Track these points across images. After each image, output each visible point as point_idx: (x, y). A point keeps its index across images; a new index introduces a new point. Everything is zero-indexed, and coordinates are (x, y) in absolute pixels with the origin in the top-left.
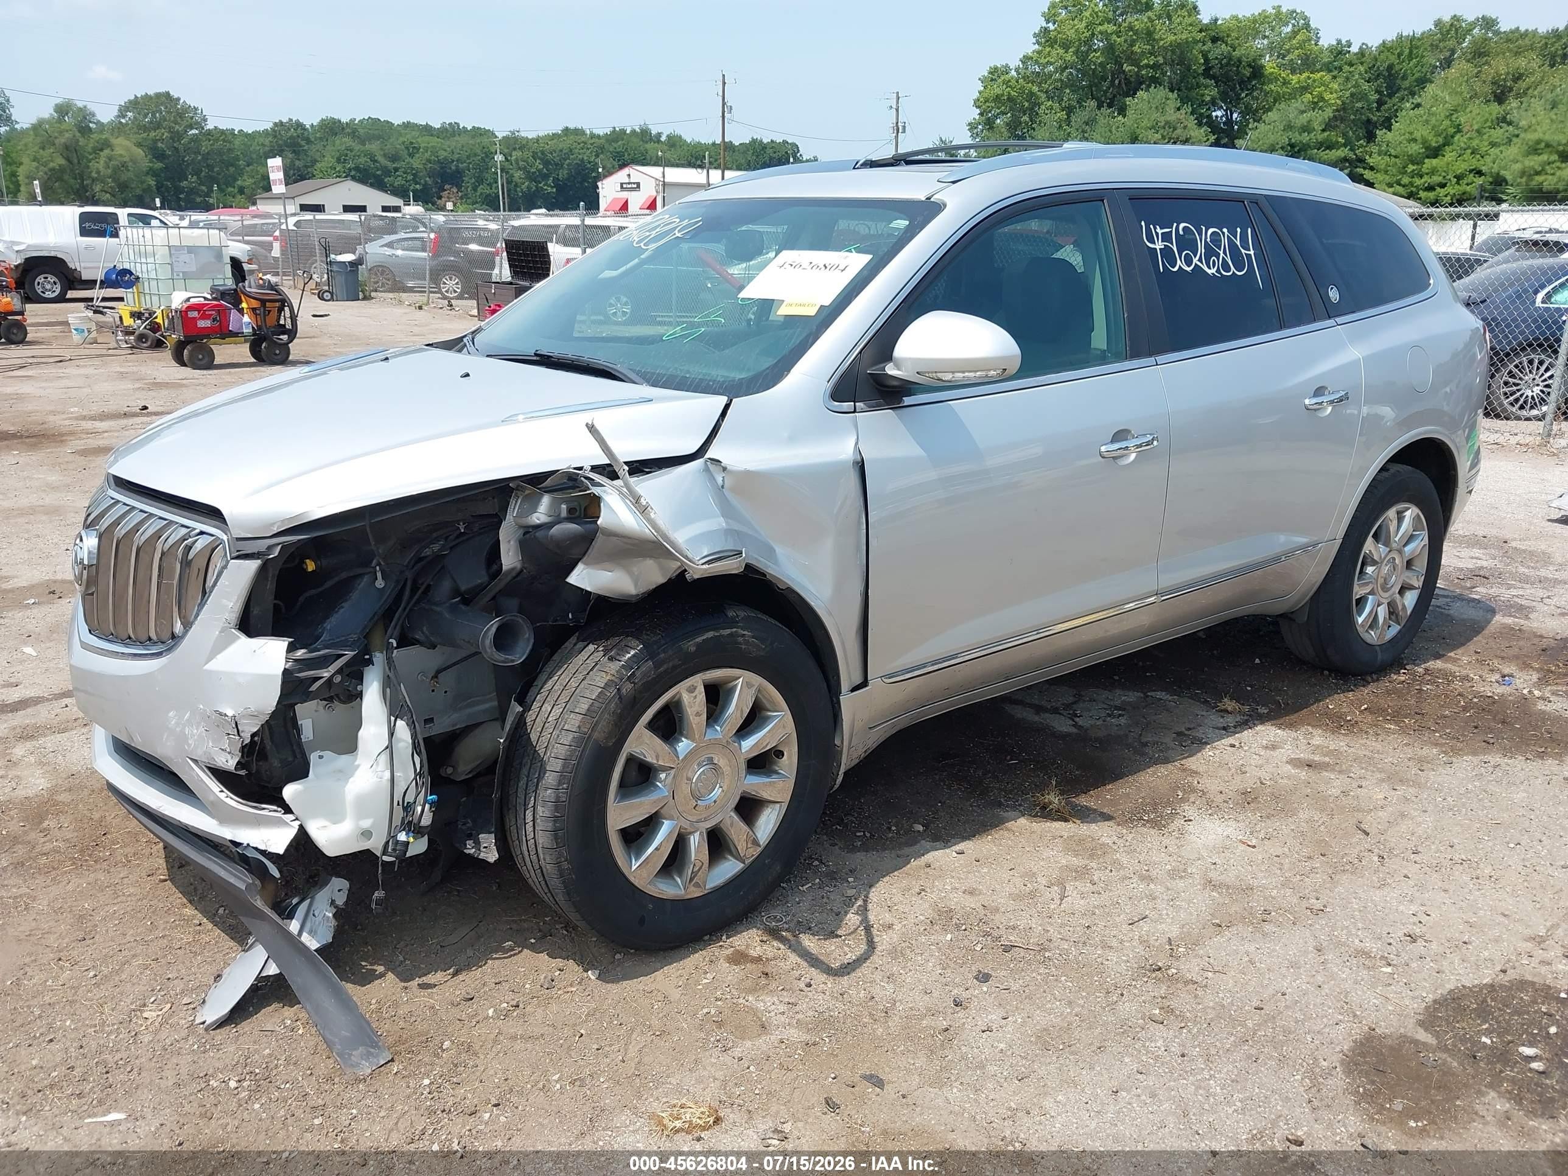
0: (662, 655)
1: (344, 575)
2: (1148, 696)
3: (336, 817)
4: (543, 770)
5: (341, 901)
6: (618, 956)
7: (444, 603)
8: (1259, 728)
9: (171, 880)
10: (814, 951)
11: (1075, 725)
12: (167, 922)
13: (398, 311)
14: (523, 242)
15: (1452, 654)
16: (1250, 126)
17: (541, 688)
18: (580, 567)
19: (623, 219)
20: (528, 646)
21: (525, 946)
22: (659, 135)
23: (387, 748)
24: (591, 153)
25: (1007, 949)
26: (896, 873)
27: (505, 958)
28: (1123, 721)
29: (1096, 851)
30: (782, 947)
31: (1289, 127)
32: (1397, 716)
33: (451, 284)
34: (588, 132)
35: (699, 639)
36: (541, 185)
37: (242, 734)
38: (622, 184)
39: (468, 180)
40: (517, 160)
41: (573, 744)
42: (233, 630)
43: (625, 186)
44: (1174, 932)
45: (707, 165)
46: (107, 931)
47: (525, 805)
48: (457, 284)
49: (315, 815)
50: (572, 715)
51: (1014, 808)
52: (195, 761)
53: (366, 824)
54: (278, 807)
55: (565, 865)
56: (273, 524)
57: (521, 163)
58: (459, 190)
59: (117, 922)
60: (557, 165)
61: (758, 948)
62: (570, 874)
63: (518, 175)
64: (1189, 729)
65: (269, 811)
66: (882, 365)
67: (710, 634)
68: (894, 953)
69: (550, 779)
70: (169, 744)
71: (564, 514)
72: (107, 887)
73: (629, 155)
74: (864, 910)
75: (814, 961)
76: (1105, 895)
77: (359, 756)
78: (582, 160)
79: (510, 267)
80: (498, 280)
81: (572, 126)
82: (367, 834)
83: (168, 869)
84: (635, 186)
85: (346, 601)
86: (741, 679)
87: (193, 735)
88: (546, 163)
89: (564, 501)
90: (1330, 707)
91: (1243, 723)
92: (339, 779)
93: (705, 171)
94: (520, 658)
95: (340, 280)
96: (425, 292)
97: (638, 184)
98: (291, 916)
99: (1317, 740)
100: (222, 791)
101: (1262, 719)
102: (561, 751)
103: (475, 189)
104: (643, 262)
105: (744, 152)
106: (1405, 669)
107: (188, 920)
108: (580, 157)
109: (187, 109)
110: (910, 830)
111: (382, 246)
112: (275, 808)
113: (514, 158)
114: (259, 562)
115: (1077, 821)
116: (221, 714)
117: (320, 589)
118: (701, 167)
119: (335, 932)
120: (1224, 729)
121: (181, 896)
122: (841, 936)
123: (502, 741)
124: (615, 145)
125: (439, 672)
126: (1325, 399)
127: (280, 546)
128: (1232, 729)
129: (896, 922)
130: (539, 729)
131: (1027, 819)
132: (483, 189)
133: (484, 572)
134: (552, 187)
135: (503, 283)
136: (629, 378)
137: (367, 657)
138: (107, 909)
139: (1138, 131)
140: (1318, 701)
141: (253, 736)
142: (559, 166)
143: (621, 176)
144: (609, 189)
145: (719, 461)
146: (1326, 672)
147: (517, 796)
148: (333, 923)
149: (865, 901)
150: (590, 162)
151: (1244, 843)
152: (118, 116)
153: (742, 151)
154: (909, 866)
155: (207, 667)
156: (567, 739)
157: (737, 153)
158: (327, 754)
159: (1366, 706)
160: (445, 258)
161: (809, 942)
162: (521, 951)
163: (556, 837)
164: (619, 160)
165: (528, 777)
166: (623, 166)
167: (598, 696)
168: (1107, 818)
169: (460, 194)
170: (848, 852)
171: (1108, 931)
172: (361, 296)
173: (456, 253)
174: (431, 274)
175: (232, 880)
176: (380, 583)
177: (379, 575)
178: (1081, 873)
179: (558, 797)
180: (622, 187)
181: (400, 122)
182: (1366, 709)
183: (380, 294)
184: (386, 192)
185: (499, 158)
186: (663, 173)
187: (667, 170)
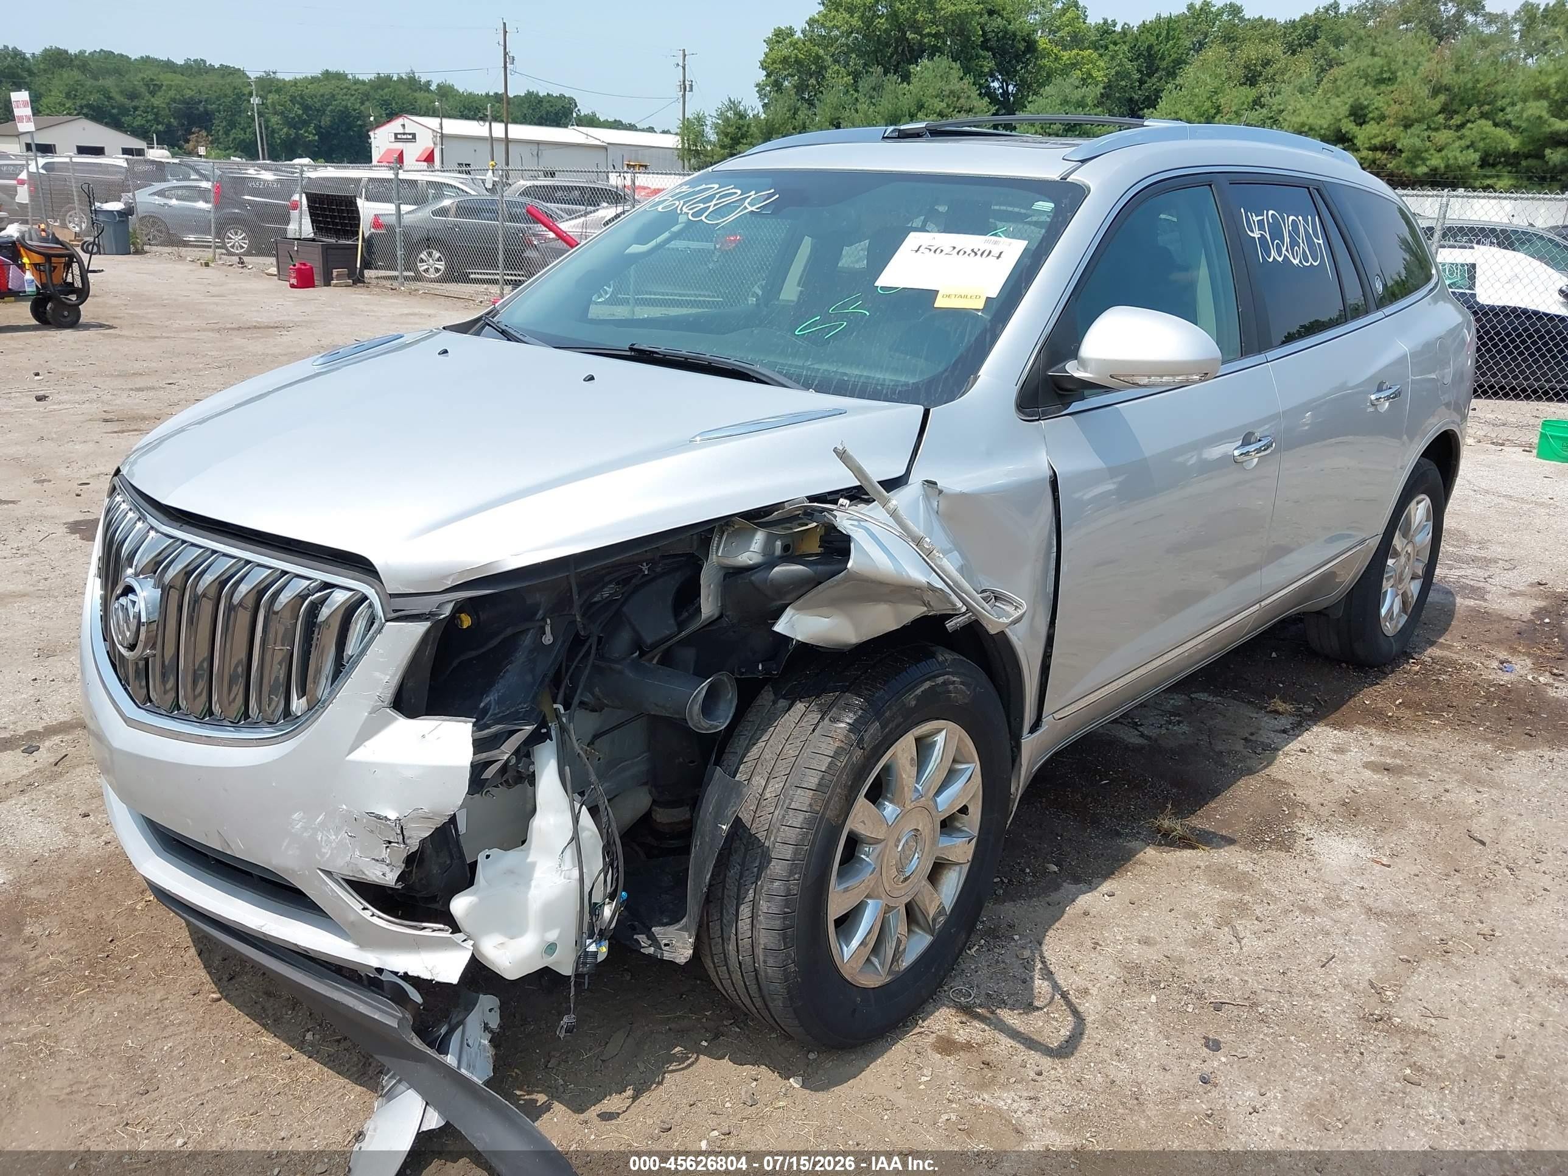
0: (887, 714)
1: (509, 631)
2: (1192, 699)
3: (513, 930)
4: (766, 858)
5: (494, 1023)
6: (812, 1056)
7: (624, 659)
8: (1315, 729)
9: (226, 998)
10: (1022, 1030)
11: (1142, 735)
12: (246, 1058)
13: (182, 268)
14: (328, 195)
15: (1441, 640)
16: (1030, 99)
17: (744, 756)
18: (789, 612)
19: (431, 173)
20: (731, 707)
21: (700, 1051)
22: (429, 83)
23: (572, 839)
24: (357, 98)
25: (1218, 1007)
26: (1057, 925)
27: (683, 1069)
28: (1184, 728)
29: (1240, 882)
30: (987, 1028)
31: (1065, 102)
32: (1434, 710)
33: (237, 239)
35: (919, 691)
36: (302, 132)
37: (408, 842)
38: (396, 134)
39: (219, 124)
40: (273, 104)
41: (804, 826)
42: (388, 710)
43: (399, 136)
44: (1370, 973)
45: (489, 118)
46: (172, 1077)
47: (738, 899)
48: (244, 238)
49: (488, 930)
50: (799, 791)
51: (1135, 836)
52: (328, 873)
53: (552, 936)
54: (445, 924)
55: (792, 967)
56: (446, 577)
57: (278, 107)
58: (209, 133)
59: (181, 1064)
60: (318, 111)
61: (961, 1032)
62: (796, 977)
63: (275, 120)
64: (1252, 734)
65: (432, 930)
66: (1060, 366)
67: (927, 685)
68: (1108, 1023)
69: (777, 868)
70: (290, 852)
71: (778, 551)
72: (146, 1014)
73: (396, 103)
74: (1048, 975)
75: (1030, 1043)
76: (1279, 933)
77: (532, 851)
78: (346, 107)
79: (313, 222)
80: (298, 237)
81: (332, 70)
82: (551, 948)
83: (216, 985)
84: (411, 137)
85: (511, 663)
86: (944, 733)
87: (328, 842)
88: (306, 108)
89: (780, 537)
90: (1367, 702)
91: (1298, 725)
92: (517, 884)
93: (487, 124)
94: (724, 723)
95: (109, 231)
96: (210, 247)
97: (414, 135)
98: (443, 1049)
99: (1378, 741)
100: (364, 909)
101: (1316, 718)
102: (792, 835)
103: (227, 133)
104: (675, 236)
105: (520, 105)
106: (1414, 659)
107: (271, 1053)
108: (344, 103)
110: (1045, 872)
111: (154, 194)
112: (441, 926)
113: (269, 101)
114: (428, 624)
115: (1207, 848)
116: (378, 817)
117: (483, 650)
118: (483, 119)
119: (495, 1062)
120: (1284, 731)
121: (249, 1019)
122: (1042, 1009)
123: (724, 827)
124: (381, 93)
125: (596, 737)
126: (1383, 395)
127: (452, 604)
128: (1291, 732)
129: (1090, 986)
130: (753, 807)
131: (1154, 849)
132: (237, 134)
133: (672, 621)
134: (314, 135)
135: (305, 239)
136: (776, 381)
137: (544, 731)
138: (158, 1045)
139: (924, 99)
140: (1351, 696)
141: (423, 842)
142: (321, 111)
143: (395, 126)
144: (382, 140)
145: (935, 483)
146: (1344, 665)
147: (724, 887)
148: (490, 1052)
149: (1043, 962)
150: (355, 110)
151: (1377, 862)
153: (516, 103)
154: (1066, 915)
155: (352, 757)
156: (798, 820)
157: (512, 106)
158: (495, 852)
159: (1400, 701)
160: (228, 211)
161: (1011, 1018)
162: (697, 1059)
163: (784, 938)
164: (386, 109)
165: (742, 865)
166: (391, 116)
167: (829, 767)
168: (1231, 841)
169: (210, 138)
170: (994, 904)
171: (1304, 977)
172: (132, 249)
173: (243, 204)
174: (216, 228)
175: (377, 1016)
176: (548, 639)
177: (548, 629)
178: (1242, 909)
179: (789, 890)
180: (396, 138)
181: (137, 57)
182: (1400, 703)
183: (154, 248)
184: (125, 132)
185: (255, 101)
186: (441, 124)
187: (445, 121)
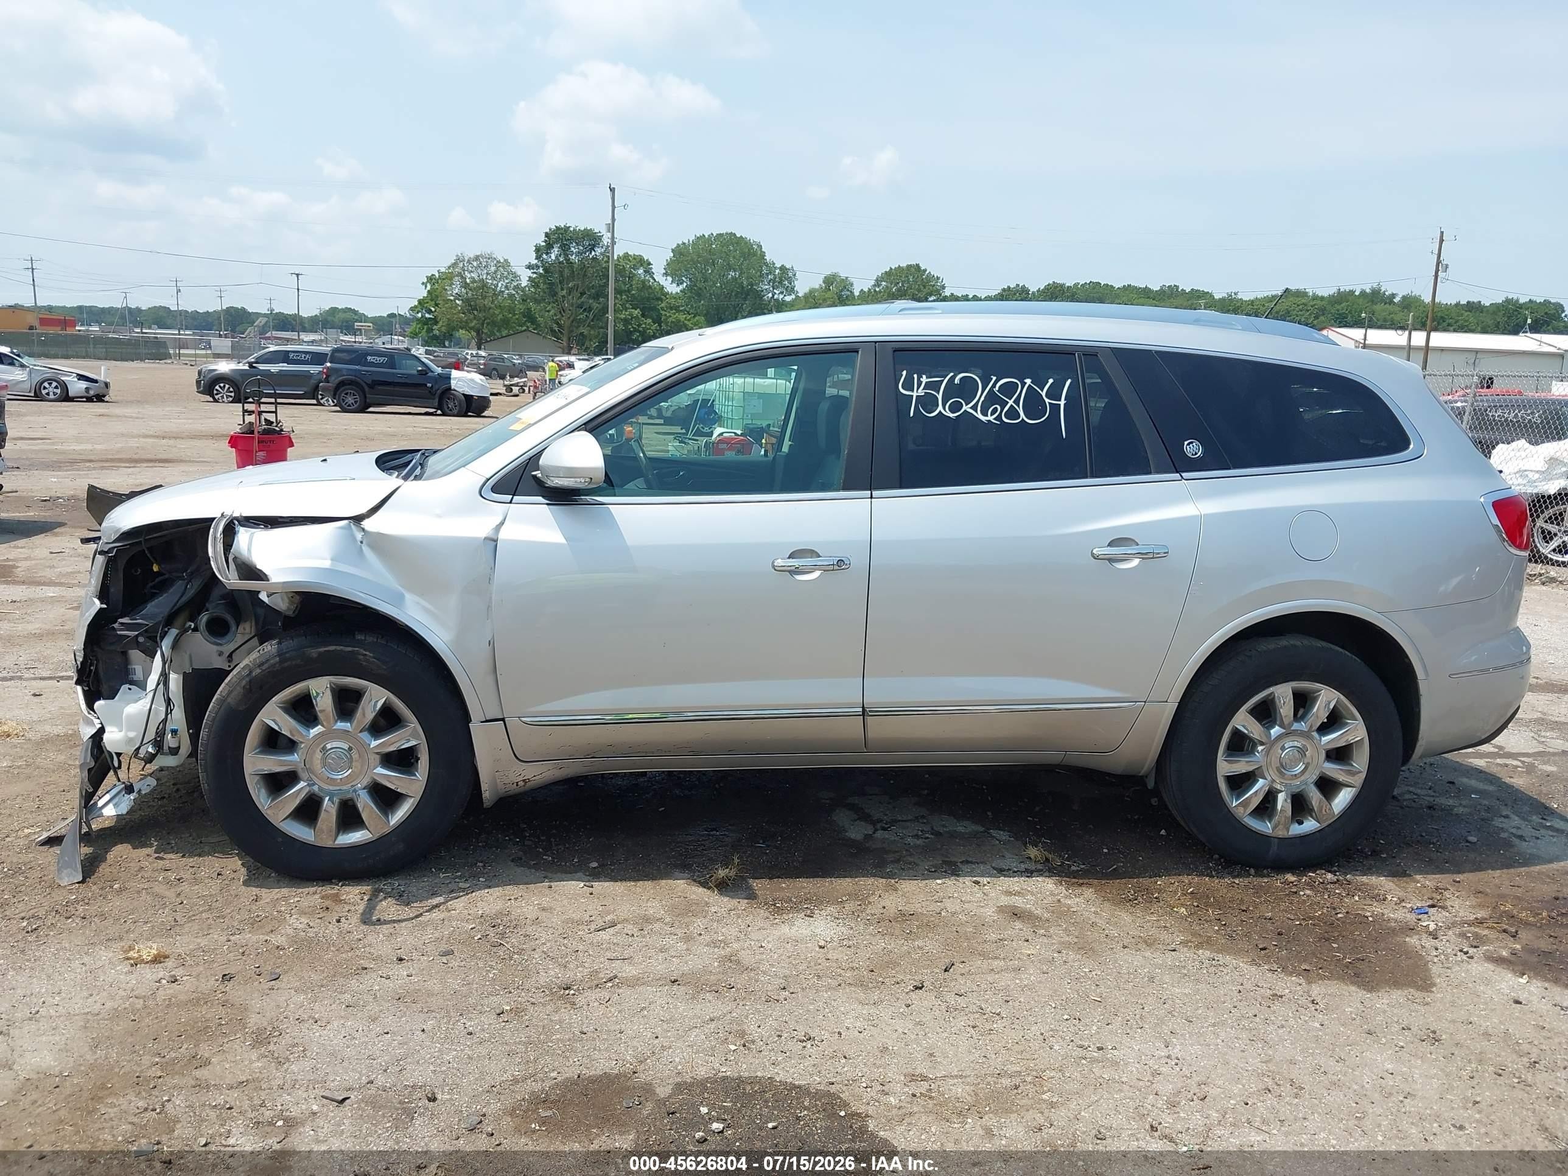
3: (118, 728)
11: (868, 835)
20: (235, 637)
22: (1393, 296)
23: (154, 689)
24: (1310, 314)
34: (1311, 294)
45: (1410, 327)
53: (132, 734)
64: (966, 862)
73: (1352, 317)
81: (1293, 287)
82: (132, 741)
86: (369, 689)
90: (1159, 883)
93: (1407, 333)
109: (931, 277)
115: (717, 892)
120: (1001, 870)
124: (1339, 307)
148: (133, 804)
152: (875, 286)
158: (135, 688)
168: (751, 897)
181: (1120, 285)
186: (1365, 335)
187: (1370, 332)
